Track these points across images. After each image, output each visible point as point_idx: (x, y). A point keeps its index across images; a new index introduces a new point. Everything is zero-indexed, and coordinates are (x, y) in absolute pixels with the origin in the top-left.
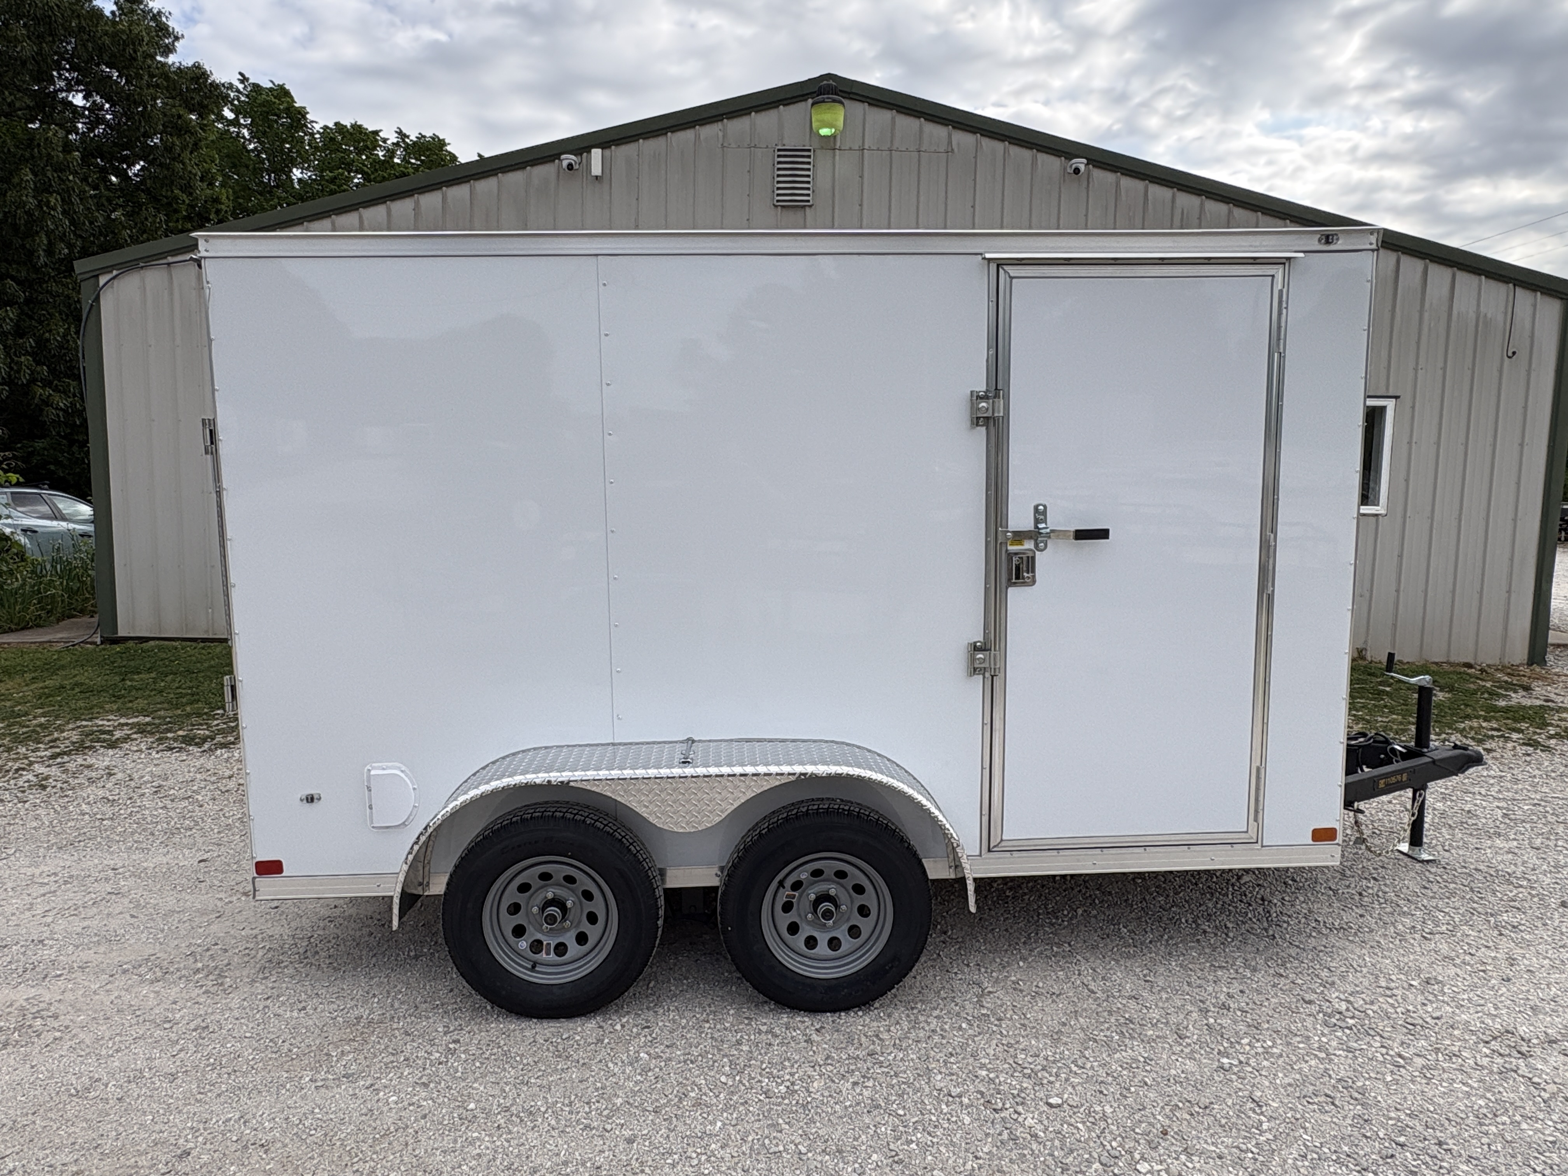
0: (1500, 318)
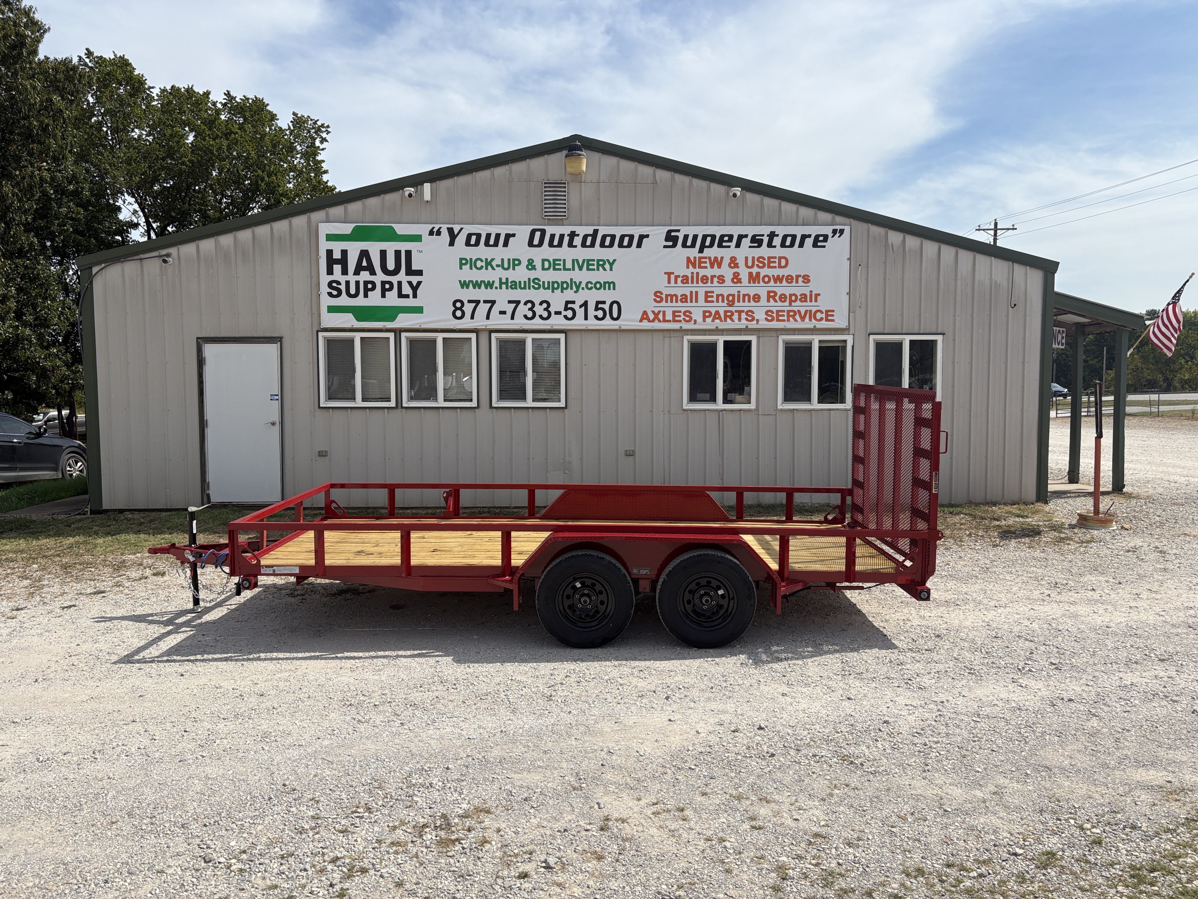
0: (1005, 283)
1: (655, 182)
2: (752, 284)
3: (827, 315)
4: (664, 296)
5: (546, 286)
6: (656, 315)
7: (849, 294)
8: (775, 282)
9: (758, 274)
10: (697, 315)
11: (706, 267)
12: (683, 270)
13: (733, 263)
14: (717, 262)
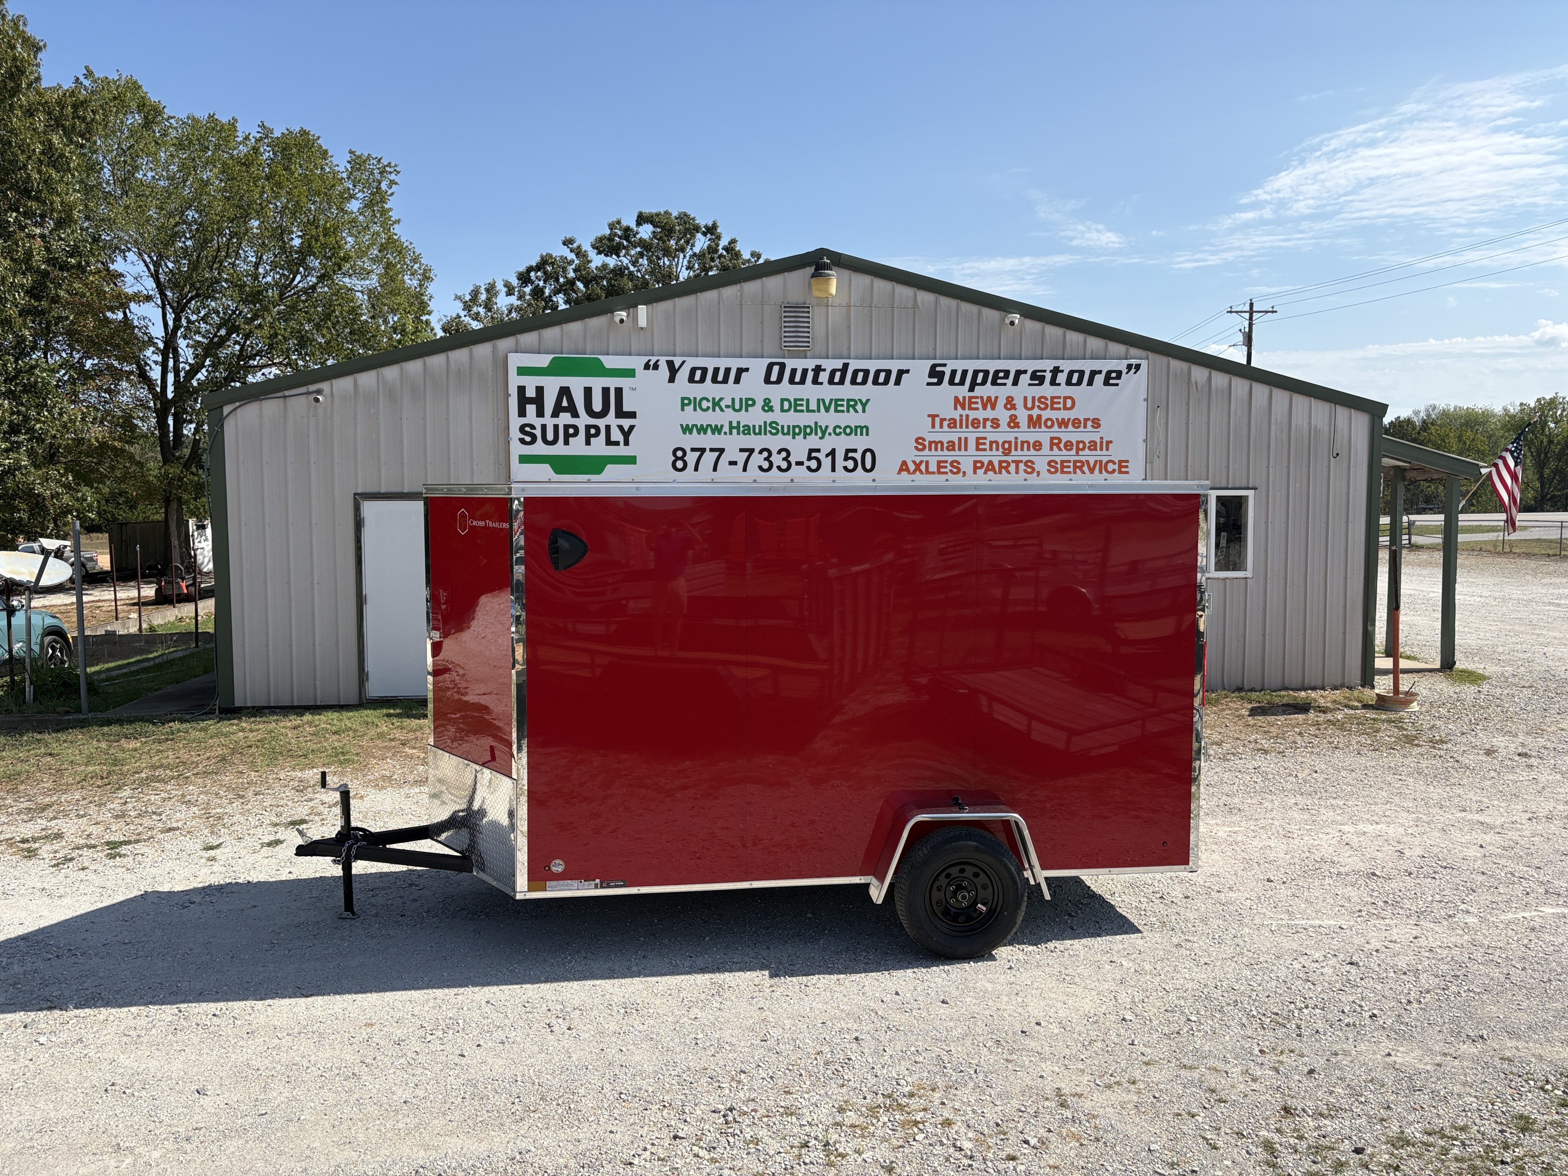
0: (1326, 429)
1: (915, 306)
2: (1032, 429)
3: (1120, 467)
4: (927, 443)
5: (786, 431)
6: (918, 466)
7: (1145, 441)
8: (1060, 427)
9: (1039, 417)
10: (966, 465)
11: (977, 409)
12: (949, 412)
13: (1010, 403)
14: (991, 403)
